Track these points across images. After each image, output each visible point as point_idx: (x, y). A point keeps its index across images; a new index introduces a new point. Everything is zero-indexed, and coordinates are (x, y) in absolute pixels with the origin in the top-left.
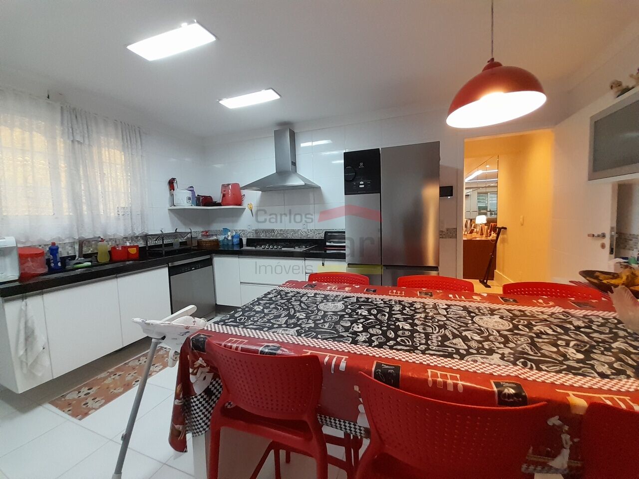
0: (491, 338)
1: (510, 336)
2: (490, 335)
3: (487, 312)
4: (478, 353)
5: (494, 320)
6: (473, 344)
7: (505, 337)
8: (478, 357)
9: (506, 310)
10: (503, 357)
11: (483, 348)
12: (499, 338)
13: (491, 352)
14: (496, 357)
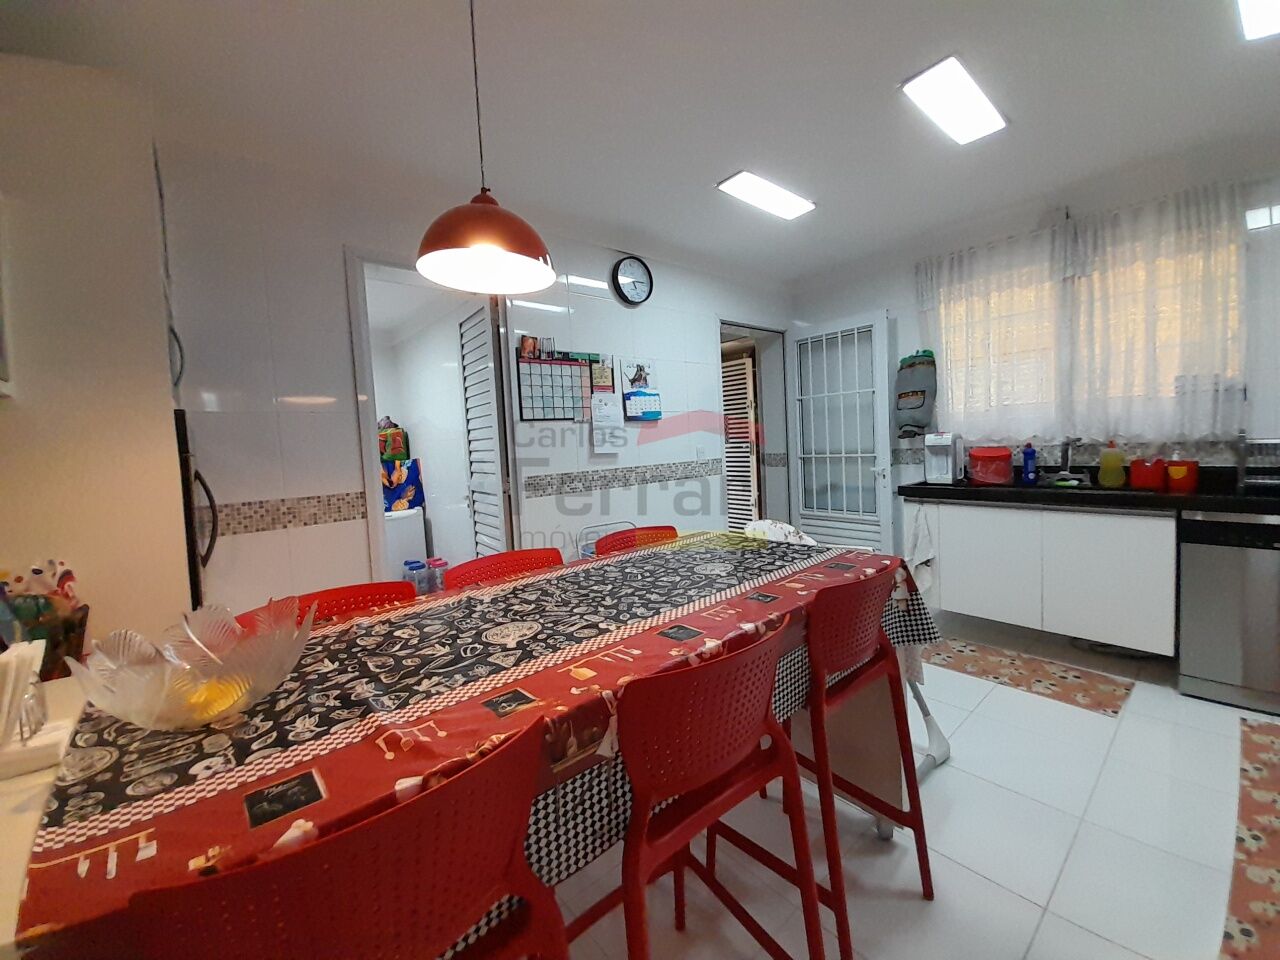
0: (502, 613)
1: (481, 624)
2: (505, 616)
3: (533, 646)
4: (505, 596)
5: (512, 637)
6: (513, 601)
7: (487, 621)
8: (502, 594)
9: (505, 669)
10: (481, 602)
11: (504, 602)
12: (492, 616)
13: (494, 601)
14: (487, 599)
